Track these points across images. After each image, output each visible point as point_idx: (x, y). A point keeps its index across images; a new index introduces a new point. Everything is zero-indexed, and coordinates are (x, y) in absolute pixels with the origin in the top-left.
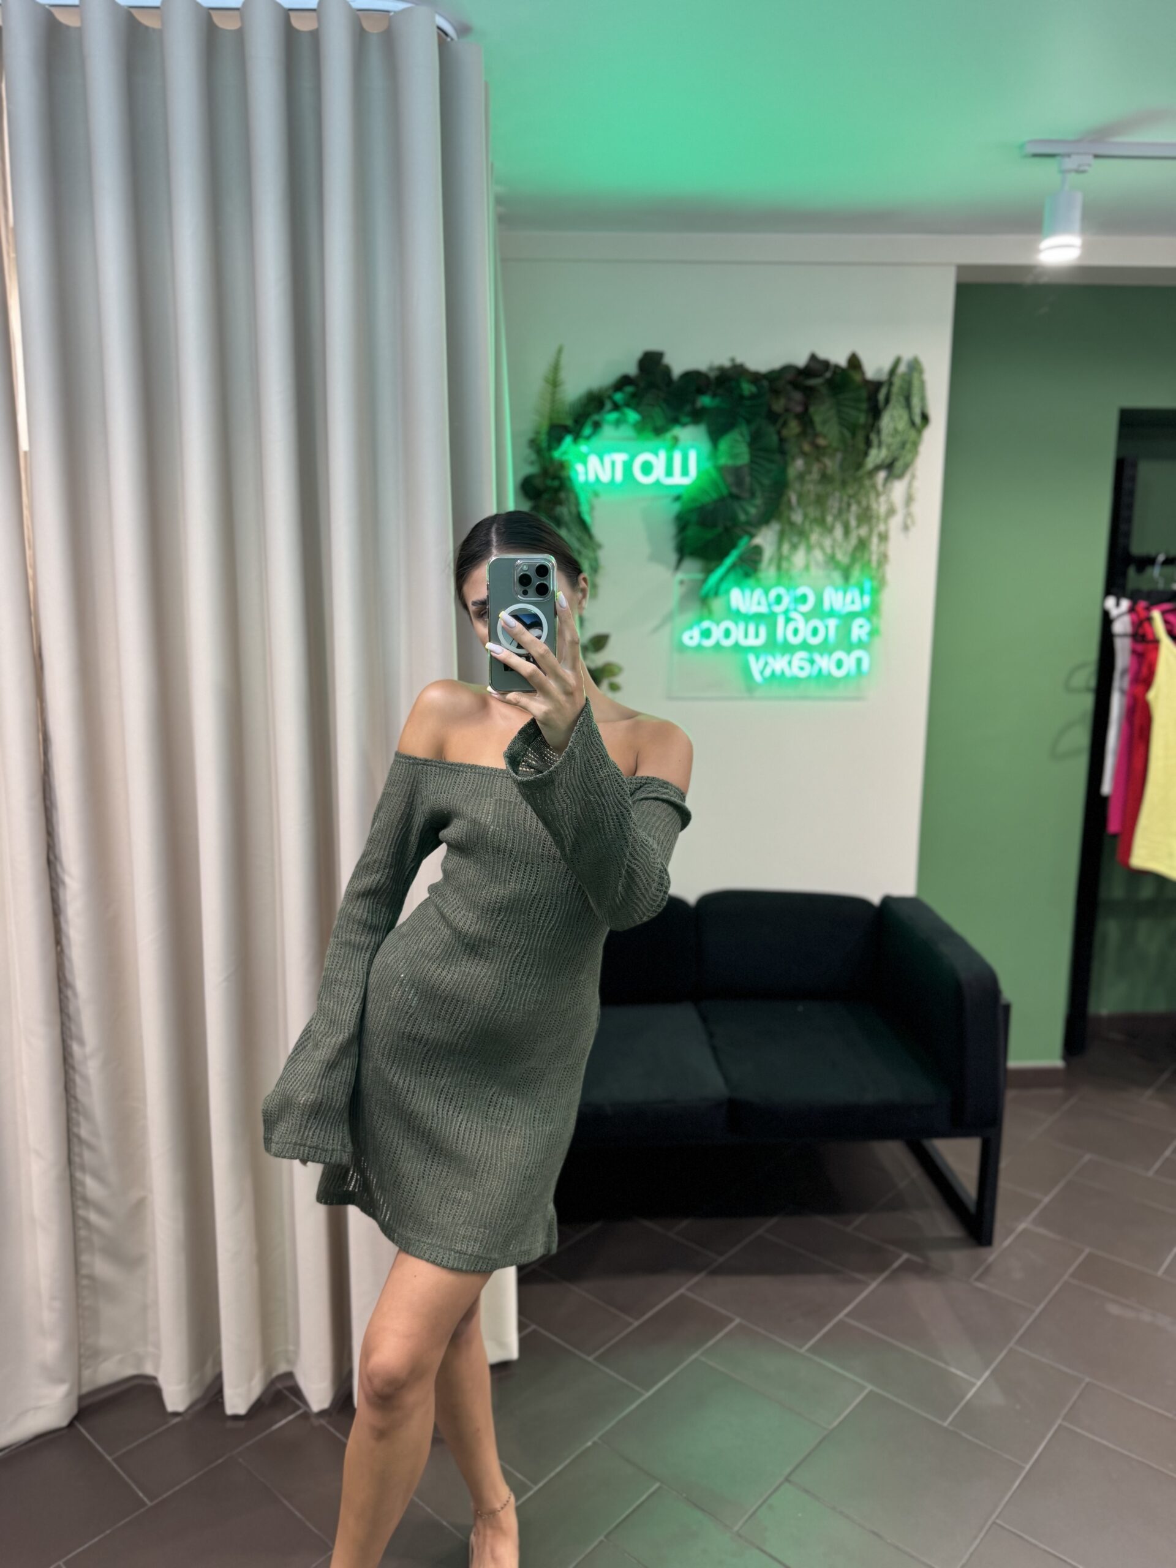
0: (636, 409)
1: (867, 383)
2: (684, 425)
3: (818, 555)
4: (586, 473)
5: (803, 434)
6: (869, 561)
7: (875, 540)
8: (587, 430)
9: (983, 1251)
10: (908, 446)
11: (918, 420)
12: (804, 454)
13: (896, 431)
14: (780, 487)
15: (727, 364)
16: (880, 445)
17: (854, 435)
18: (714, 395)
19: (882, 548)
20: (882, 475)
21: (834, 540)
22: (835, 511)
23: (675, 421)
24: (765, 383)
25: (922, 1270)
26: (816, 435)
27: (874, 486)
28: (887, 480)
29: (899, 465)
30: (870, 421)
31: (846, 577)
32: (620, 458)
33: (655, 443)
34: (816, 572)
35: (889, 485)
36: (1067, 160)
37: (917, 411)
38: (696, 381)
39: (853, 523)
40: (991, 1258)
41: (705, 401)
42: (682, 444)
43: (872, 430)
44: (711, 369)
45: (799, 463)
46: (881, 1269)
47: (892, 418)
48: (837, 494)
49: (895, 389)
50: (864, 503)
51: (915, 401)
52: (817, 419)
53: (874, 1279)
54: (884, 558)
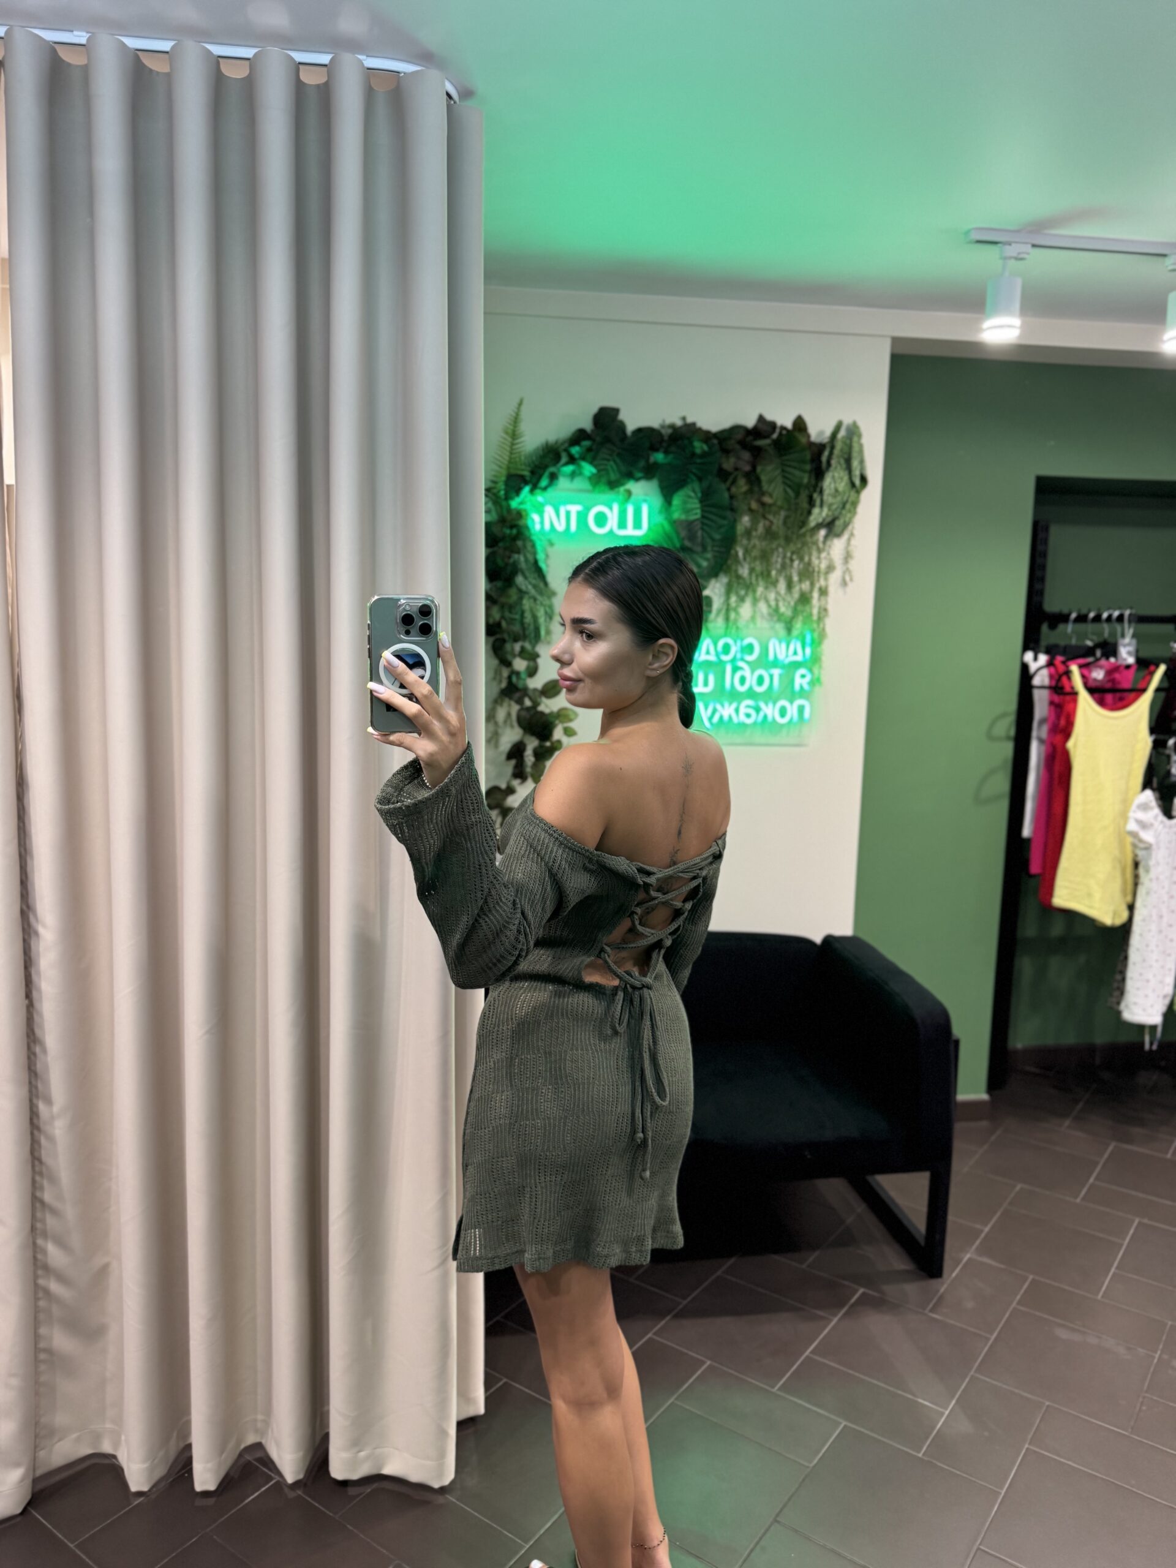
0: (591, 463)
1: (812, 444)
2: (637, 480)
3: (763, 607)
4: (542, 523)
5: (750, 491)
6: (811, 615)
7: (816, 594)
8: (544, 482)
9: (934, 1282)
10: (848, 506)
11: (857, 482)
12: (751, 511)
13: (836, 490)
14: (728, 542)
15: (679, 423)
16: (821, 506)
17: (797, 494)
18: (666, 452)
19: (823, 602)
20: (823, 532)
21: (778, 593)
22: (779, 566)
23: (630, 476)
24: (715, 441)
25: (879, 1303)
26: (763, 494)
27: (816, 543)
28: (826, 537)
29: (839, 523)
30: (813, 482)
31: (789, 630)
32: (574, 509)
33: (609, 496)
34: (762, 624)
35: (828, 543)
36: (1007, 247)
37: (857, 473)
38: (648, 438)
39: (795, 578)
40: (942, 1290)
41: (659, 457)
42: (633, 498)
43: (815, 491)
44: (663, 426)
45: (746, 520)
46: (840, 1305)
47: (833, 477)
48: (780, 550)
49: (836, 452)
50: (806, 559)
51: (855, 464)
52: (764, 478)
53: (835, 1315)
54: (824, 611)
